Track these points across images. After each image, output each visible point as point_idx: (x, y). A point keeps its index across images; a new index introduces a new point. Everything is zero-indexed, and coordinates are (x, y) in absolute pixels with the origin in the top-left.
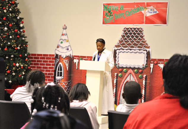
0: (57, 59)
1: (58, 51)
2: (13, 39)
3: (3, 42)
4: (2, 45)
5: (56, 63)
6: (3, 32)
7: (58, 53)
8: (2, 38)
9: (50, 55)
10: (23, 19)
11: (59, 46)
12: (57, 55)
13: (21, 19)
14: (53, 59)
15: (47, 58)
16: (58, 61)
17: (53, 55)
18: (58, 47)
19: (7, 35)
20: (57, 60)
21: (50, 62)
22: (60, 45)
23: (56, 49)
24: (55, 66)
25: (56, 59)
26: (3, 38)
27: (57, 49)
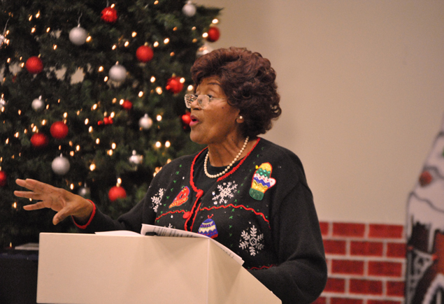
0: (421, 254)
1: (425, 205)
2: (162, 134)
3: (98, 152)
4: (92, 167)
5: (417, 277)
6: (102, 95)
7: (423, 215)
8: (96, 128)
9: (377, 229)
10: (215, 12)
11: (432, 173)
12: (419, 230)
13: (205, 14)
14: (394, 250)
15: (358, 248)
16: (427, 265)
17: (395, 230)
18: (425, 180)
19: (122, 107)
20: (421, 261)
21: (377, 268)
22: (435, 169)
23: (412, 194)
24: (410, 296)
25: (414, 256)
26: (103, 126)
27: (422, 192)
